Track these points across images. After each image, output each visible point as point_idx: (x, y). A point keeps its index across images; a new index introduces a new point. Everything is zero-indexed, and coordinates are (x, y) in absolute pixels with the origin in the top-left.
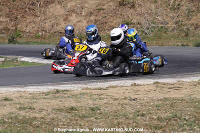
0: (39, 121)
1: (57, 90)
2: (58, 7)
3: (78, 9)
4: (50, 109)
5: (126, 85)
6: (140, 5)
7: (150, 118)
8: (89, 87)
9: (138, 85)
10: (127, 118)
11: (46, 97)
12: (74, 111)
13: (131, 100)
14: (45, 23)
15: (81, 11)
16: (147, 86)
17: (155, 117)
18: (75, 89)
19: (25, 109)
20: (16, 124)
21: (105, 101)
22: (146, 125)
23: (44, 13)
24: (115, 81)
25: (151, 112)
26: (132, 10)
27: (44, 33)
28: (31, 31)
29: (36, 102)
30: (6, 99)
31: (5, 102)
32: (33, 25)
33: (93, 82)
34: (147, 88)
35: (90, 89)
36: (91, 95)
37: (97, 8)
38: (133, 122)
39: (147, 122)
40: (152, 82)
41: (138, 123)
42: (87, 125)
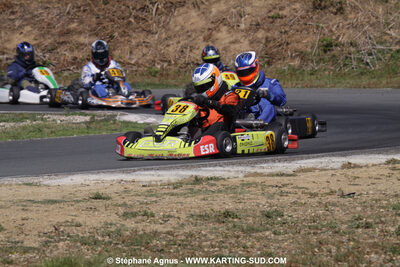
0: (164, 238)
1: (196, 177)
2: (194, 13)
3: (231, 18)
4: (183, 216)
5: (331, 166)
6: (354, 8)
7: (382, 231)
8: (259, 171)
9: (356, 166)
10: (336, 232)
11: (175, 191)
12: (230, 219)
13: (343, 196)
14: (168, 46)
15: (238, 21)
16: (374, 168)
17: (393, 229)
18: (232, 174)
19: (134, 215)
20: (120, 246)
21: (292, 198)
22: (375, 245)
23: (166, 26)
24: (309, 158)
25: (383, 219)
26: (338, 19)
27: (165, 65)
28: (140, 62)
29: (156, 202)
30: (98, 197)
31: (96, 203)
32: (145, 50)
33: (266, 162)
34: (374, 172)
35: (261, 175)
36: (263, 186)
37: (270, 15)
38: (349, 240)
39: (376, 240)
40: (384, 161)
41: (358, 242)
42: (258, 245)
